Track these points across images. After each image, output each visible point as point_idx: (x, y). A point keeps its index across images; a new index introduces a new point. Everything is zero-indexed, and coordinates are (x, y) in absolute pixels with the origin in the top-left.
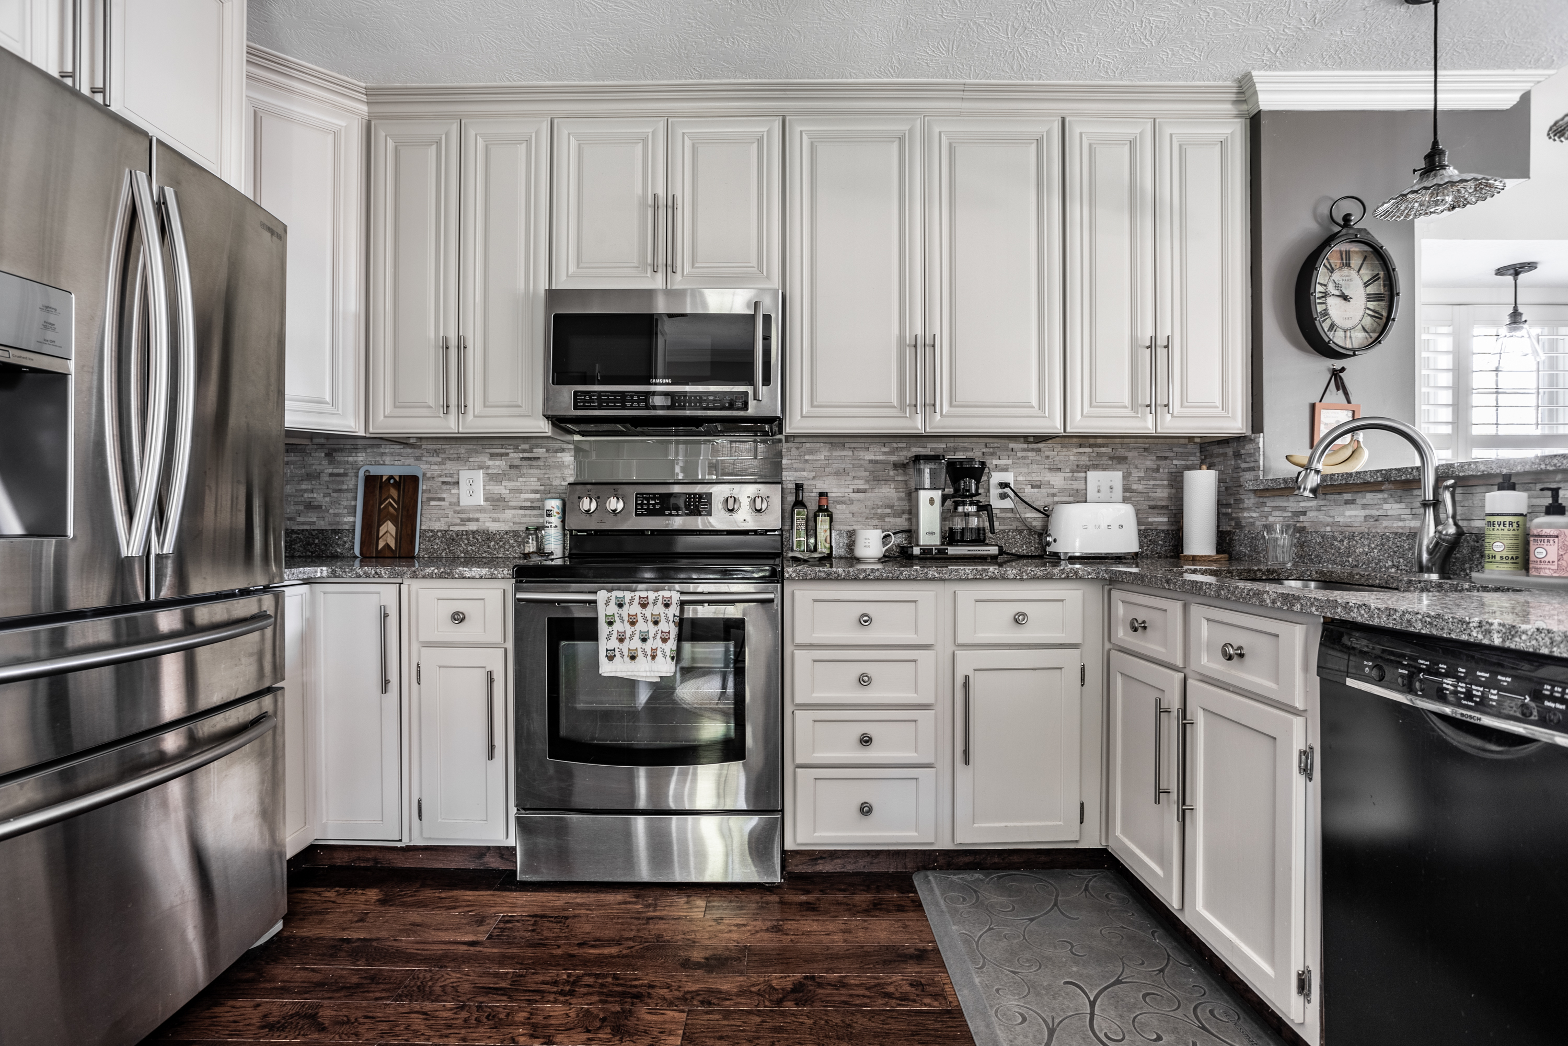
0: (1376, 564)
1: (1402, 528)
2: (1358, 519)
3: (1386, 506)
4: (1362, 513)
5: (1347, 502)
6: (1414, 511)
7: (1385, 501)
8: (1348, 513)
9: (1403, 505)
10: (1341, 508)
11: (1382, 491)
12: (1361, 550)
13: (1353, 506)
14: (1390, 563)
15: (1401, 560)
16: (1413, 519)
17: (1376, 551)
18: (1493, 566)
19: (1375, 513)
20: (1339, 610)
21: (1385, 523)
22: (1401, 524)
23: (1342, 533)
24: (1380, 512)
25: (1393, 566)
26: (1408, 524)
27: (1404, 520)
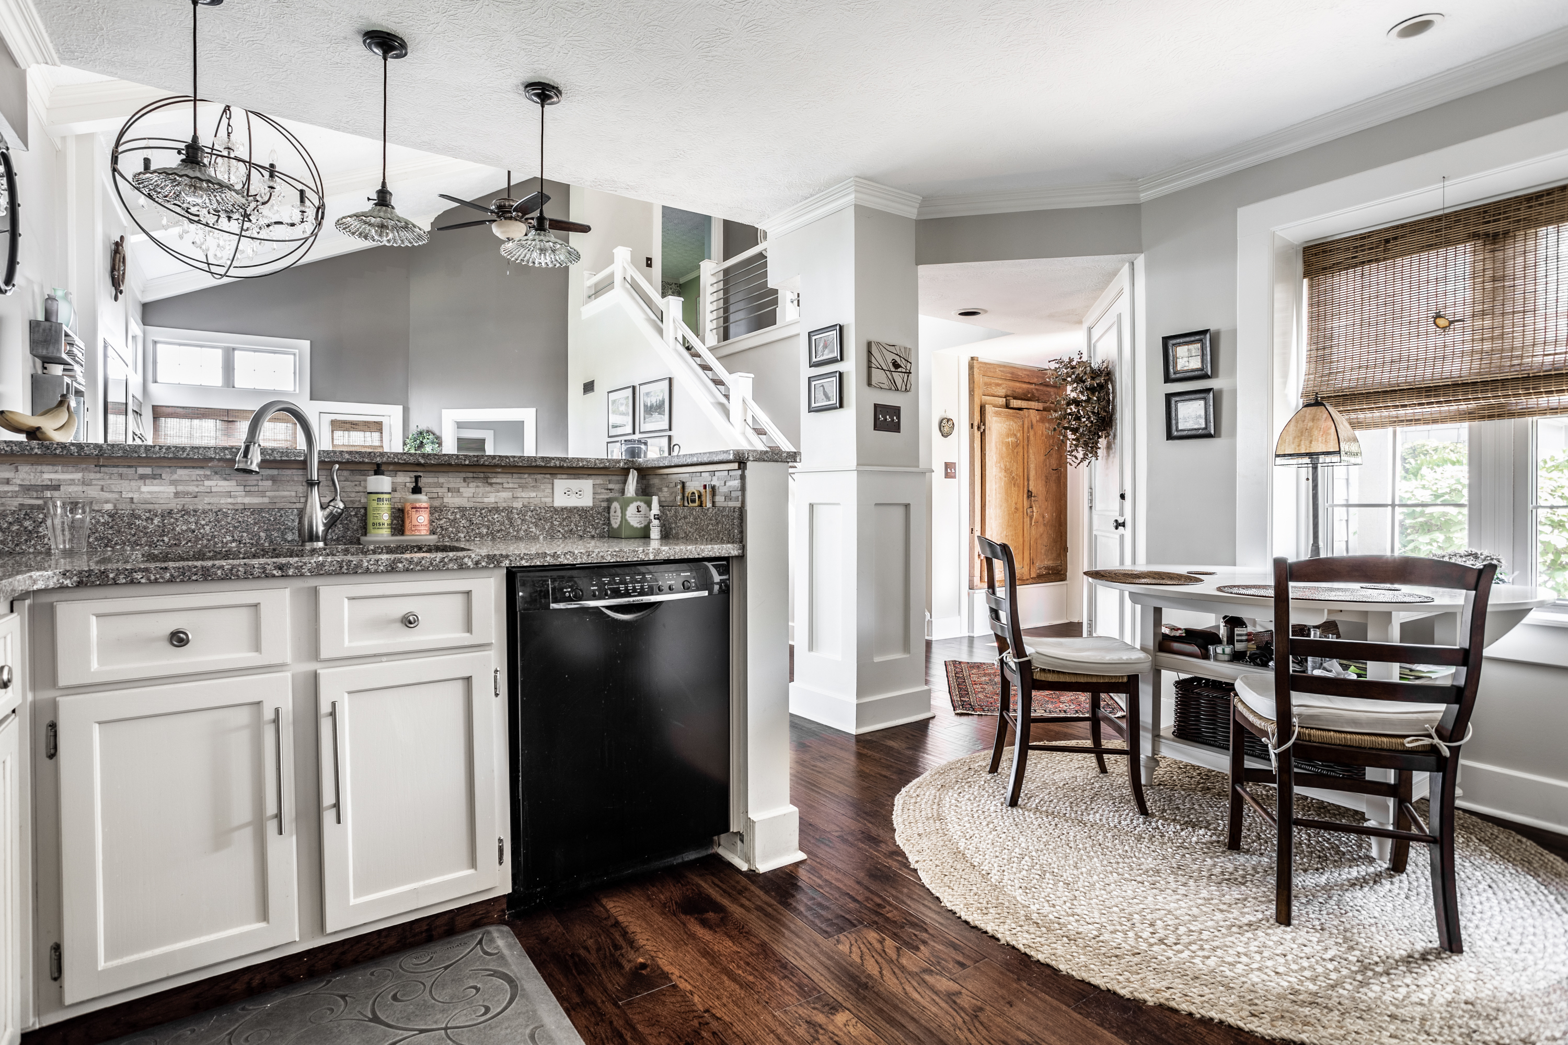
0: (208, 540)
1: (233, 504)
2: (166, 495)
3: (207, 483)
4: (172, 489)
5: (143, 477)
6: (248, 489)
7: (208, 478)
8: (144, 489)
9: (234, 483)
10: (133, 483)
11: (202, 468)
12: (184, 528)
13: (155, 482)
14: (229, 538)
15: (245, 534)
16: (246, 496)
17: (207, 528)
18: (381, 531)
19: (192, 489)
20: (548, 559)
21: (207, 500)
22: (230, 500)
23: (150, 511)
24: (201, 489)
25: (234, 541)
26: (239, 500)
27: (236, 497)
